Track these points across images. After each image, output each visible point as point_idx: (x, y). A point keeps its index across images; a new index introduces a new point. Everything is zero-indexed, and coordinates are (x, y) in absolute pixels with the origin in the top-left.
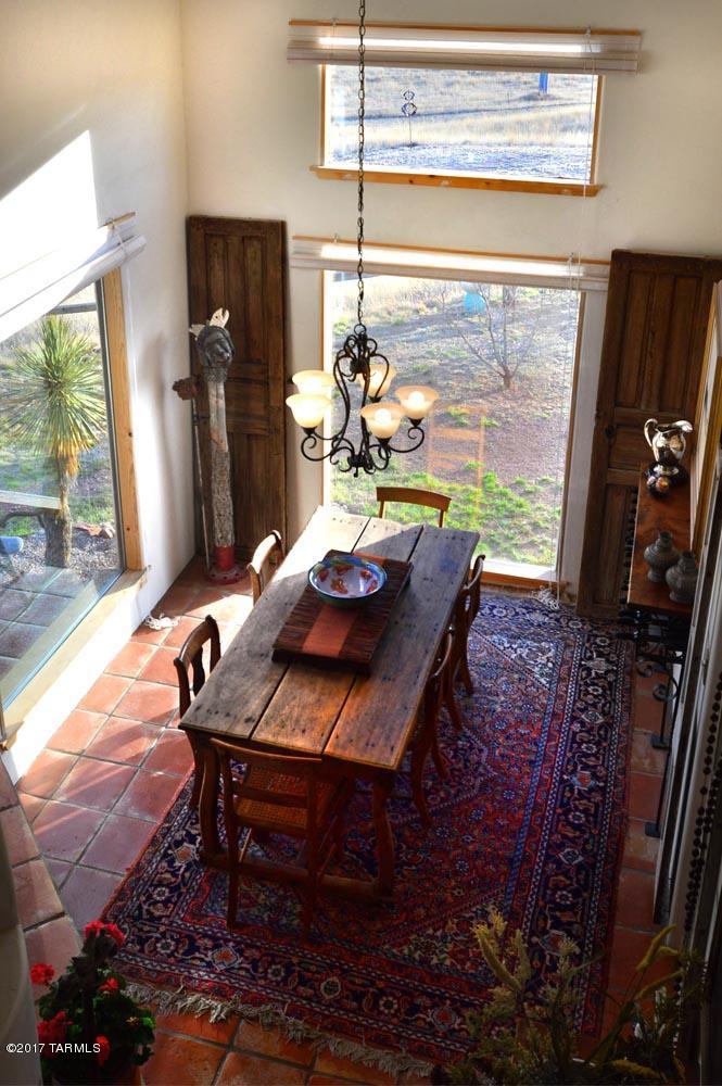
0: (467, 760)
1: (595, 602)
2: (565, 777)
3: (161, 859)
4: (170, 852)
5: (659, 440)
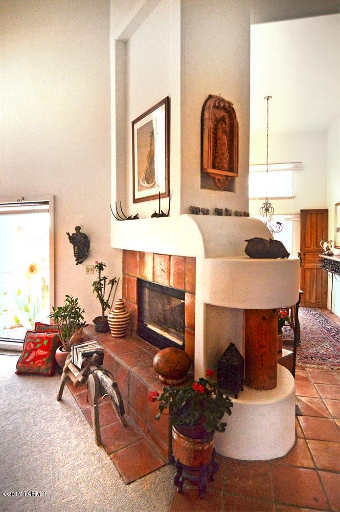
5: (325, 245)
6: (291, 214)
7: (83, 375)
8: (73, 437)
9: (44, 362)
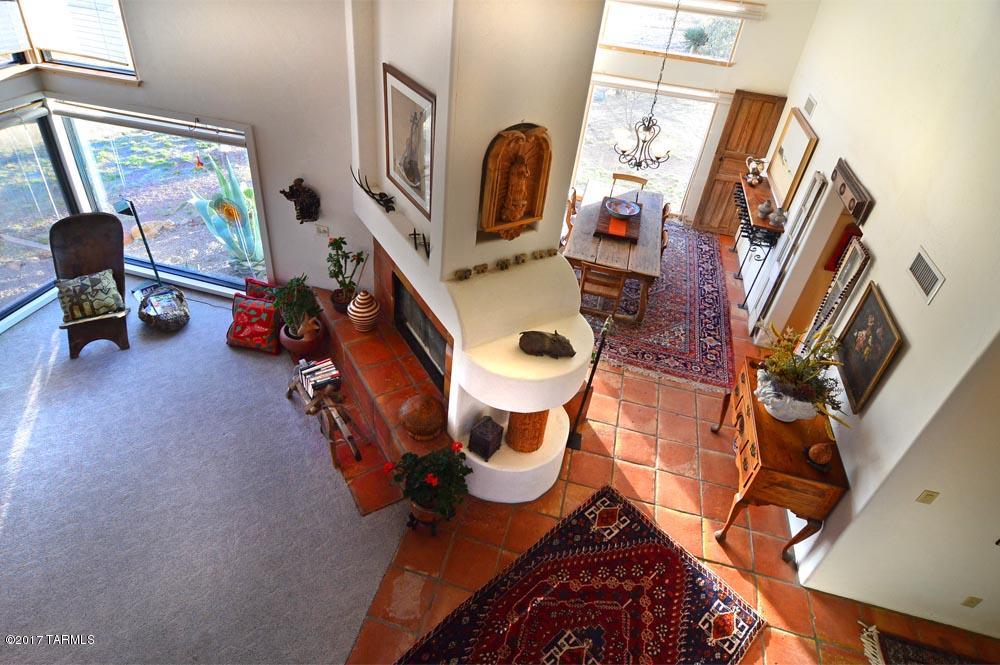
1: (701, 223)
2: (701, 286)
5: (753, 165)
6: (716, 92)
7: (315, 406)
8: (307, 453)
9: (264, 340)
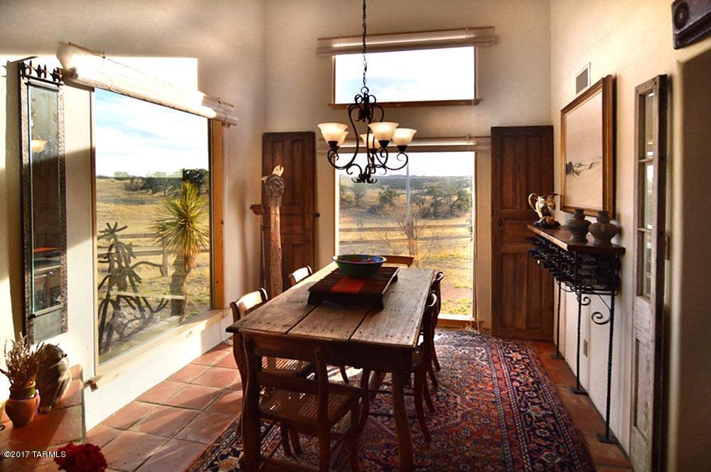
0: (446, 402)
2: (522, 409)
3: (208, 468)
4: (216, 463)
6: (470, 138)
